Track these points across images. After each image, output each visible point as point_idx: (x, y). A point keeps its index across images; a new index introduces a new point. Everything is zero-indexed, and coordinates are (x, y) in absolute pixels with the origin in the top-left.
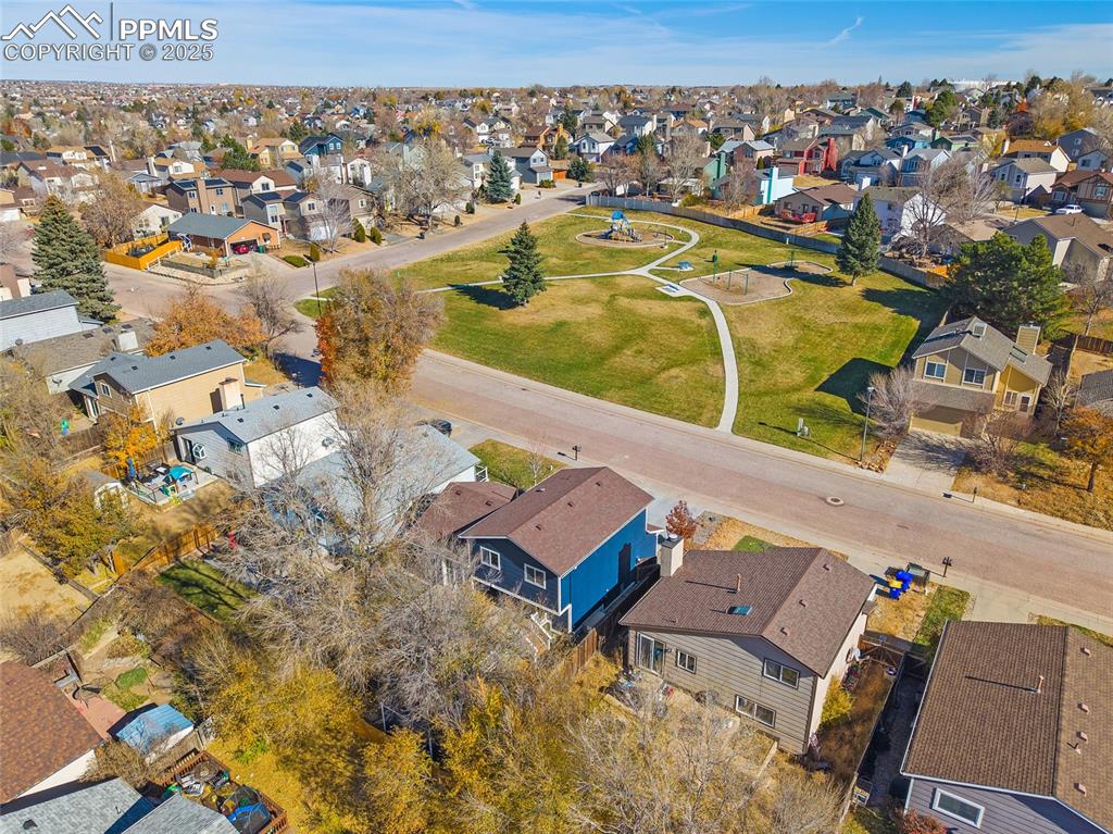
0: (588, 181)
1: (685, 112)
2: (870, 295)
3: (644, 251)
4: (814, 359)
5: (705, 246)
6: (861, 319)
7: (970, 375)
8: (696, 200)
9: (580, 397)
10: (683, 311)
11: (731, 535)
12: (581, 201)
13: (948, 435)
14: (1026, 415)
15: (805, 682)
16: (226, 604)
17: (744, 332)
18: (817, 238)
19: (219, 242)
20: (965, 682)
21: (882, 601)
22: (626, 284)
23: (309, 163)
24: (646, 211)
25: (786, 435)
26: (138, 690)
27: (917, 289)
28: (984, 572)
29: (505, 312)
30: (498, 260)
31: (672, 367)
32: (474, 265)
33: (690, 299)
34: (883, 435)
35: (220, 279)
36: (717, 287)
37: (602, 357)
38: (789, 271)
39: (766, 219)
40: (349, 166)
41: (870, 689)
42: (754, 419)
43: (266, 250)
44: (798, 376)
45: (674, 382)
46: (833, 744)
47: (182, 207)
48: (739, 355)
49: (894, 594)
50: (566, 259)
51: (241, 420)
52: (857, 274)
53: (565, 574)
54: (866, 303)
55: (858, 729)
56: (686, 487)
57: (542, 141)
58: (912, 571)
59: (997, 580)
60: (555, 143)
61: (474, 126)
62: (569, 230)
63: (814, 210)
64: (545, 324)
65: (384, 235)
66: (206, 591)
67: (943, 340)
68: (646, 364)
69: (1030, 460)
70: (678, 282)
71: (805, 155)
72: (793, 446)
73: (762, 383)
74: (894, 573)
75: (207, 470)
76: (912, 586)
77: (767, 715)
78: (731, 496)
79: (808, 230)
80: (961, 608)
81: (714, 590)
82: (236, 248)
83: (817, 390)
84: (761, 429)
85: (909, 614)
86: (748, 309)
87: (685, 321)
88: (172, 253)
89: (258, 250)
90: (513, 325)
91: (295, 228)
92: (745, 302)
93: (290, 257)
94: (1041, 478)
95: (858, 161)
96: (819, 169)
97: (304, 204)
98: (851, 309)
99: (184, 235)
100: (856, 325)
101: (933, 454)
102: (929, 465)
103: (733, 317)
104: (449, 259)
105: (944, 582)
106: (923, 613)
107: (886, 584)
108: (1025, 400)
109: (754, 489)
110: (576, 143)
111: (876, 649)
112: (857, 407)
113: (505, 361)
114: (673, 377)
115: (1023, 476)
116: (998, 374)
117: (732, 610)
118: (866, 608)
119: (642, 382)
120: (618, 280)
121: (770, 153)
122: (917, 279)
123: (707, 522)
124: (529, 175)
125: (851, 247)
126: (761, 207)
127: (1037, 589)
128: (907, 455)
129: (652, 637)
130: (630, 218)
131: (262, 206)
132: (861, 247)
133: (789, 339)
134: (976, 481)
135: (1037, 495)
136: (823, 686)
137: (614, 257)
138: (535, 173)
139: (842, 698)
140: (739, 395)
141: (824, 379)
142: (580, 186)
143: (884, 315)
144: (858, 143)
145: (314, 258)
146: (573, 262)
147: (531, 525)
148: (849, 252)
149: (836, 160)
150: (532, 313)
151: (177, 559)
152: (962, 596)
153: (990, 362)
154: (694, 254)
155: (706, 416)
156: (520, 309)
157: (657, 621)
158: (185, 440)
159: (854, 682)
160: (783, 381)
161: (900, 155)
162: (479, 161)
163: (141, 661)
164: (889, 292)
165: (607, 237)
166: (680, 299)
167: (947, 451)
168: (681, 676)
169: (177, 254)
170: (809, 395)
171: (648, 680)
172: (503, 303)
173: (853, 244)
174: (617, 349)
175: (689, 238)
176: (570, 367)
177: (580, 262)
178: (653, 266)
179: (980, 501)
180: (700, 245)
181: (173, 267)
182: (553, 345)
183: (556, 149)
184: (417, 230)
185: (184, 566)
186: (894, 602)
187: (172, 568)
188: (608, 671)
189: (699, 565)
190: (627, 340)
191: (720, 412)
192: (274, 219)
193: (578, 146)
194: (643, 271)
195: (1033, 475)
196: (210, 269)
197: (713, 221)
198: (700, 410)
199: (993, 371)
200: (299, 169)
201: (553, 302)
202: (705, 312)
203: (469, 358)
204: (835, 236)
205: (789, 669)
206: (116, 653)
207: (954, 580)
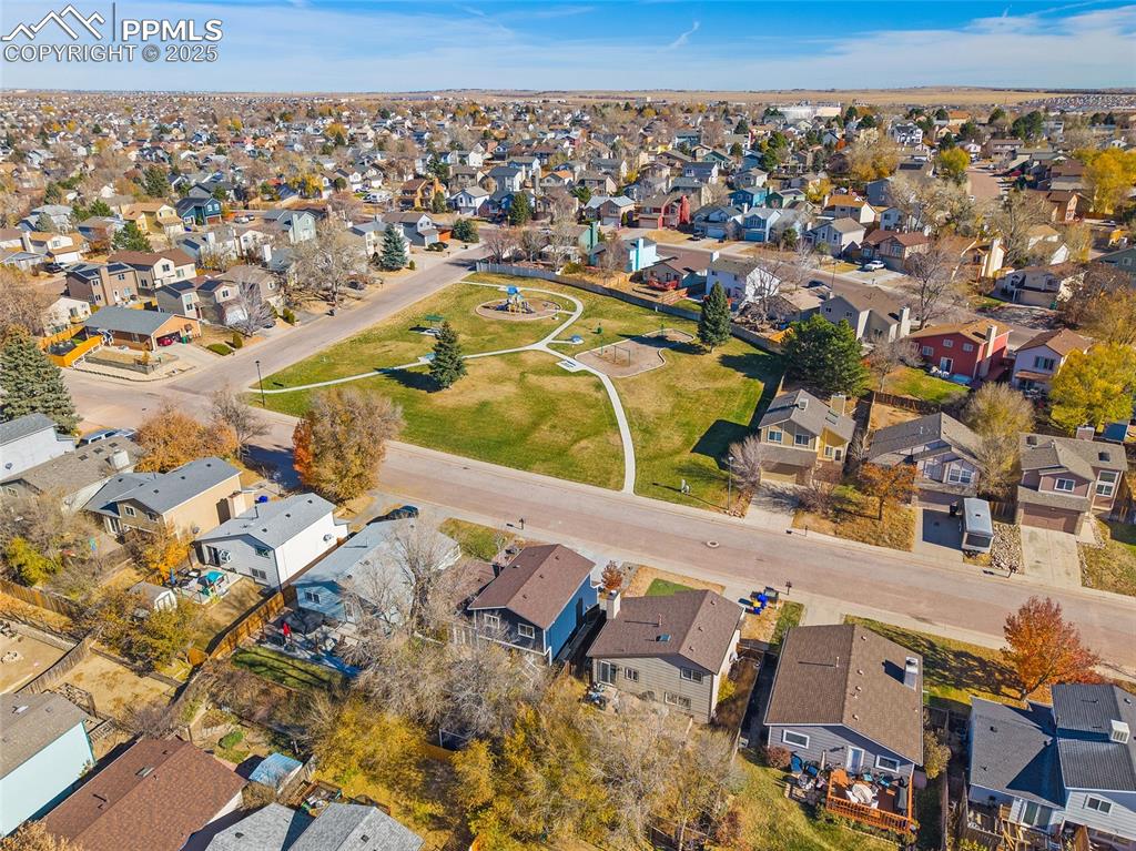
0: (472, 241)
1: (548, 155)
2: (727, 361)
3: (539, 324)
4: (688, 424)
5: (590, 316)
6: (720, 384)
7: (799, 439)
8: (576, 268)
9: (513, 471)
10: (581, 385)
11: (645, 579)
12: (471, 265)
13: (786, 484)
14: (839, 463)
15: (706, 679)
16: (290, 676)
17: (632, 403)
18: (681, 305)
19: (144, 338)
20: (798, 666)
21: (750, 616)
22: (531, 360)
23: (205, 239)
24: (532, 278)
25: (672, 492)
26: (240, 748)
27: (761, 353)
28: (813, 588)
29: (433, 395)
30: (412, 338)
31: (581, 439)
32: (392, 345)
33: (585, 373)
34: (741, 488)
35: (152, 375)
36: (605, 359)
37: (524, 433)
38: (660, 341)
39: (636, 286)
40: (241, 238)
41: (745, 677)
42: (649, 480)
43: (188, 340)
44: (677, 440)
45: (585, 452)
46: (725, 715)
47: (87, 296)
48: (631, 424)
49: (756, 611)
50: (473, 335)
51: (265, 530)
52: (714, 345)
53: (547, 629)
54: (723, 369)
55: (739, 703)
56: (608, 543)
57: (420, 195)
58: (768, 594)
59: (821, 593)
60: (433, 196)
61: (347, 175)
62: (467, 301)
63: (676, 277)
64: (470, 405)
65: (297, 316)
66: (271, 668)
67: (779, 412)
68: (561, 438)
69: (841, 499)
70: (573, 356)
71: (663, 211)
72: (679, 501)
73: (651, 450)
74: (755, 595)
75: (233, 570)
76: (768, 604)
77: (687, 701)
78: (641, 547)
79: (672, 297)
80: (799, 616)
81: (644, 625)
82: (161, 341)
83: (692, 452)
84: (655, 489)
85: (767, 624)
86: (633, 381)
87: (585, 396)
88: (95, 349)
89: (181, 340)
90: (444, 407)
91: (210, 314)
92: (630, 374)
93: (213, 346)
94: (850, 512)
95: (708, 217)
96: (676, 222)
97: (218, 293)
98: (711, 375)
99: (106, 331)
100: (717, 390)
101: (778, 499)
102: (775, 509)
103: (622, 391)
104: (366, 339)
105: (788, 598)
106: (775, 622)
107: (751, 604)
108: (839, 452)
109: (655, 540)
110: (453, 198)
111: (748, 650)
112: (723, 466)
113: (443, 442)
114: (583, 448)
115: (838, 512)
116: (818, 438)
117: (658, 639)
118: (739, 625)
119: (559, 454)
120: (524, 356)
121: (632, 208)
122: (761, 343)
123: (627, 571)
124: (418, 238)
125: (708, 324)
126: (631, 274)
127: (846, 597)
128: (760, 501)
129: (608, 662)
130: (520, 286)
131: (178, 296)
132: (716, 323)
133: (666, 408)
134: (808, 519)
135: (847, 526)
136: (717, 679)
137: (514, 330)
138: (423, 237)
139: (728, 685)
140: (636, 461)
141: (696, 442)
142: (466, 247)
143: (737, 379)
144: (707, 197)
145: (236, 345)
146: (480, 339)
147: (519, 596)
148: (707, 327)
149: (689, 213)
150: (457, 395)
151: (237, 647)
152: (799, 607)
153: (811, 430)
154: (582, 326)
155: (612, 482)
156: (445, 391)
157: (612, 652)
158: (209, 548)
159: (735, 674)
160: (667, 446)
161: (741, 211)
162: (370, 230)
163: (233, 727)
164: (740, 357)
165: (504, 308)
166: (578, 374)
167: (788, 497)
168: (629, 684)
169: (100, 349)
170: (687, 457)
171: (609, 691)
172: (429, 386)
173: (709, 321)
174: (535, 425)
175: (574, 309)
176: (500, 444)
177: (487, 338)
178: (549, 339)
179: (811, 534)
180: (585, 315)
181: (100, 363)
182: (481, 424)
183: (434, 204)
184: (324, 307)
185: (244, 651)
186: (757, 617)
187: (235, 654)
188: (580, 688)
189: (632, 608)
190: (542, 417)
191: (623, 477)
192: (189, 307)
193: (455, 200)
194: (541, 346)
195: (845, 511)
196: (142, 365)
197: (593, 289)
198: (607, 476)
199: (814, 436)
200: (196, 246)
201: (474, 383)
202: (599, 386)
203: (411, 442)
204: (694, 303)
205: (696, 672)
206: (209, 723)
207: (795, 596)
